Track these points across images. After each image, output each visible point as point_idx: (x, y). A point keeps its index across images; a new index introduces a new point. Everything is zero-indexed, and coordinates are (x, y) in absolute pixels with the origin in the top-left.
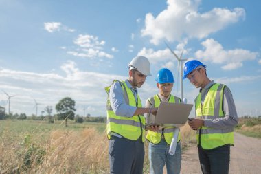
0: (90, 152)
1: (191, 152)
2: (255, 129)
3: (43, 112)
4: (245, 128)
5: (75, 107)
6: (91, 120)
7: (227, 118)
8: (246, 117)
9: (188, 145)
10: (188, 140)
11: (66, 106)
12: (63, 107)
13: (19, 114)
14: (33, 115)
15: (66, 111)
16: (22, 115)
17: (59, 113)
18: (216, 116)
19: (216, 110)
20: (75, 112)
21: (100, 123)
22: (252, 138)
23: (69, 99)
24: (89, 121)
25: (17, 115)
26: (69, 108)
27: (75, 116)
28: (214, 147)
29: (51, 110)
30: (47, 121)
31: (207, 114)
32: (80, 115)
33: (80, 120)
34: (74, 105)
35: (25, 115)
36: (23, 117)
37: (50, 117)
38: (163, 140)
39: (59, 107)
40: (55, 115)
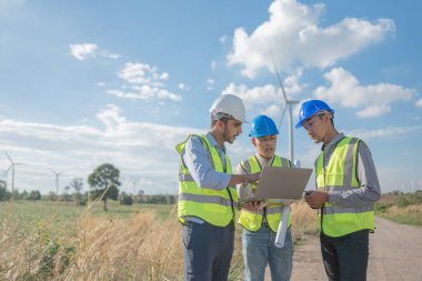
0: (147, 249)
1: (307, 248)
2: (410, 211)
3: (67, 188)
4: (394, 209)
5: (120, 180)
6: (145, 199)
7: (363, 189)
8: (396, 193)
9: (303, 237)
10: (302, 230)
11: (105, 177)
12: (100, 180)
13: (29, 192)
14: (52, 193)
15: (106, 186)
16: (33, 193)
17: (94, 189)
18: (347, 186)
19: (347, 178)
20: (119, 188)
21: (159, 206)
22: (405, 226)
23: (110, 167)
24: (141, 202)
25: (25, 193)
26: (109, 181)
27: (120, 193)
28: (343, 234)
29: (81, 184)
30: (75, 203)
31: (332, 183)
32: (128, 193)
33: (128, 201)
34: (118, 175)
35: (38, 192)
36: (36, 196)
37: (79, 196)
38: (265, 225)
39: (93, 180)
40: (86, 193)
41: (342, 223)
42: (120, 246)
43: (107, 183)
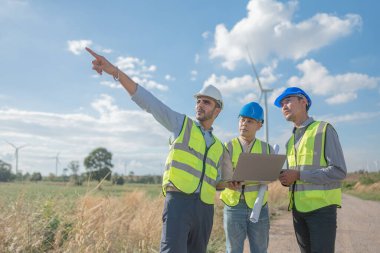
0: (137, 225)
1: (282, 222)
2: (375, 189)
3: (66, 170)
4: (360, 187)
5: (112, 162)
6: (135, 179)
7: (331, 168)
8: (361, 172)
9: (278, 213)
10: (276, 206)
11: (99, 160)
12: (94, 162)
13: (31, 173)
14: (51, 174)
15: (100, 167)
16: (35, 174)
17: (89, 170)
18: (316, 165)
20: (111, 169)
21: (148, 185)
22: (370, 202)
23: (104, 150)
24: (132, 181)
25: (28, 174)
26: (103, 163)
27: (113, 174)
28: (313, 208)
29: (78, 166)
30: (72, 183)
32: (120, 174)
33: (120, 181)
34: (110, 158)
35: (39, 174)
36: (38, 178)
37: (76, 177)
38: (242, 201)
39: (88, 163)
40: (83, 175)
41: (312, 199)
42: (113, 222)
43: (100, 166)
